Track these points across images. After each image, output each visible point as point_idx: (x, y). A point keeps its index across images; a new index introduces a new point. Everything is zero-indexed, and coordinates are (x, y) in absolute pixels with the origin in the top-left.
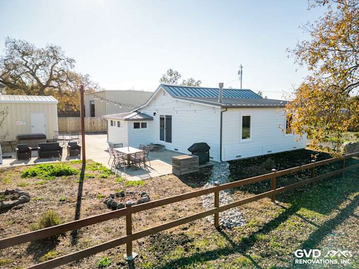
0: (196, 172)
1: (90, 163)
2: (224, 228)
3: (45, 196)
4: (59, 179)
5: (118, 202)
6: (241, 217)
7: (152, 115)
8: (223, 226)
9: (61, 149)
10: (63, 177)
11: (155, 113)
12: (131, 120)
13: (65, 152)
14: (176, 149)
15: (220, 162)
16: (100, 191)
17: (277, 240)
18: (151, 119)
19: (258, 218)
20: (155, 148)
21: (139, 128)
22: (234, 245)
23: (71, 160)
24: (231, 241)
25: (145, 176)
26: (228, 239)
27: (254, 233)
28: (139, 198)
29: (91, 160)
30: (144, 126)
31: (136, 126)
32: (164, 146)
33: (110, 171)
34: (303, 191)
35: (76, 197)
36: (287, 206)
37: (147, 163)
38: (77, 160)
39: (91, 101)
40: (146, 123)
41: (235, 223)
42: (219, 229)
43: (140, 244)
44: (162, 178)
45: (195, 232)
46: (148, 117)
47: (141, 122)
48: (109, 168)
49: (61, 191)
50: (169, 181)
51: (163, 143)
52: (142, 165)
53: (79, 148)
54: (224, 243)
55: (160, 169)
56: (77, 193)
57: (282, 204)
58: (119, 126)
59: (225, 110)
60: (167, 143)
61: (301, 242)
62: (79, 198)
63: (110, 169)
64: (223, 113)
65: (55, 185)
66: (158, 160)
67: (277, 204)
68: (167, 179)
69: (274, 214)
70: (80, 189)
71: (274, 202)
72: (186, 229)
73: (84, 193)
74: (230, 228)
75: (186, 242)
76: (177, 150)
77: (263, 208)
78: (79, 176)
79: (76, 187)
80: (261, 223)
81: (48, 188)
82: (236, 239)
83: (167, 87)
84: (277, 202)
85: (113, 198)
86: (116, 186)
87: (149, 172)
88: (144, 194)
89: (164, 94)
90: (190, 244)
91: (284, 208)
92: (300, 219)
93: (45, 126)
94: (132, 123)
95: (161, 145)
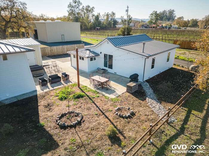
3: (86, 112)
7: (100, 53)
8: (169, 122)
9: (60, 77)
10: (81, 98)
11: (101, 53)
15: (142, 81)
18: (99, 55)
20: (103, 72)
21: (92, 60)
23: (68, 84)
24: (177, 129)
25: (116, 94)
33: (96, 91)
35: (100, 112)
36: (186, 109)
40: (96, 58)
41: (173, 120)
42: (169, 124)
44: (123, 95)
46: (97, 54)
47: (93, 57)
50: (129, 97)
51: (107, 68)
55: (118, 88)
56: (98, 109)
57: (184, 108)
58: (80, 59)
60: (109, 69)
62: (103, 113)
63: (94, 90)
66: (112, 81)
68: (127, 96)
69: (184, 114)
70: (97, 107)
71: (181, 108)
73: (101, 108)
74: (172, 123)
76: (116, 73)
77: (178, 111)
78: (87, 97)
79: (94, 106)
80: (182, 119)
83: (109, 39)
85: (117, 111)
87: (115, 91)
89: (108, 43)
91: (186, 111)
92: (194, 116)
93: (35, 59)
94: (90, 58)
95: (106, 70)
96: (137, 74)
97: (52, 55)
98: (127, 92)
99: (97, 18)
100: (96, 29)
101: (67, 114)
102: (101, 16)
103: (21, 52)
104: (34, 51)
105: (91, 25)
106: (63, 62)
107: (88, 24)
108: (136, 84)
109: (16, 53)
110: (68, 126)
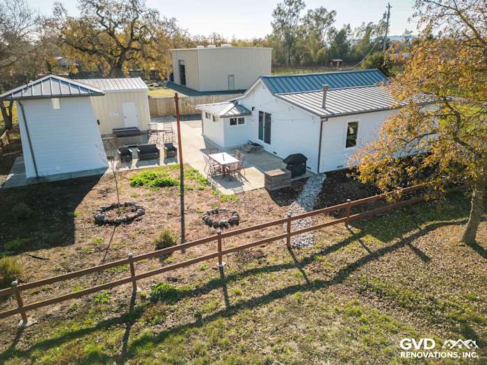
0: (288, 187)
1: (188, 169)
2: (294, 248)
3: (155, 209)
4: (164, 191)
5: (213, 219)
6: (312, 239)
7: (251, 110)
8: (293, 246)
9: (158, 151)
10: (166, 188)
11: (253, 108)
12: (227, 117)
13: (162, 154)
14: (274, 153)
15: (316, 173)
16: (199, 206)
17: (331, 260)
18: (249, 113)
19: (325, 241)
20: (252, 149)
21: (236, 124)
22: (296, 261)
23: (169, 164)
24: (295, 259)
25: (238, 189)
26: (293, 256)
27: (316, 254)
28: (230, 217)
29: (188, 165)
30: (241, 121)
31: (233, 122)
32: (262, 147)
33: (207, 181)
34: (382, 216)
35: (180, 211)
36: (356, 231)
37: (242, 171)
38: (174, 163)
39: (180, 61)
40: (243, 119)
41: (304, 244)
42: (289, 248)
43: (228, 256)
44: (253, 192)
45: (270, 250)
46: (246, 111)
47: (238, 118)
48: (205, 176)
49: (167, 204)
50: (260, 196)
51: (262, 142)
52: (236, 174)
53: (175, 149)
54: (289, 259)
55: (254, 180)
56: (180, 207)
57: (353, 229)
58: (214, 120)
59: (325, 119)
60: (265, 143)
61: (348, 264)
62: (183, 214)
63: (206, 178)
64: (323, 123)
65: (160, 197)
66: (253, 168)
67: (349, 229)
68: (258, 194)
69: (341, 238)
70: (182, 203)
71: (347, 227)
72: (264, 246)
73: (185, 207)
74: (299, 249)
75: (261, 257)
77: (334, 232)
78: (179, 187)
79: (179, 201)
80: (325, 246)
81: (157, 200)
82: (299, 258)
84: (349, 227)
85: (209, 214)
86: (211, 200)
87: (242, 184)
88: (235, 212)
89: (264, 88)
90: (264, 259)
91: (352, 232)
92: (360, 244)
93: (137, 116)
94: (228, 119)
95: (259, 145)
96: (302, 155)
97: (186, 114)
98: (265, 188)
99: (341, 36)
100: (332, 63)
101: (121, 206)
102: (353, 31)
103: (80, 95)
104: (104, 95)
105: (322, 54)
106: (193, 127)
107: (316, 52)
108: (283, 173)
109: (71, 96)
110: (107, 222)
